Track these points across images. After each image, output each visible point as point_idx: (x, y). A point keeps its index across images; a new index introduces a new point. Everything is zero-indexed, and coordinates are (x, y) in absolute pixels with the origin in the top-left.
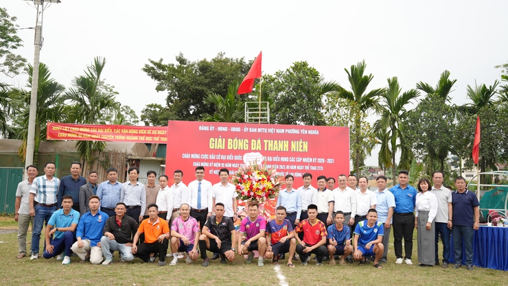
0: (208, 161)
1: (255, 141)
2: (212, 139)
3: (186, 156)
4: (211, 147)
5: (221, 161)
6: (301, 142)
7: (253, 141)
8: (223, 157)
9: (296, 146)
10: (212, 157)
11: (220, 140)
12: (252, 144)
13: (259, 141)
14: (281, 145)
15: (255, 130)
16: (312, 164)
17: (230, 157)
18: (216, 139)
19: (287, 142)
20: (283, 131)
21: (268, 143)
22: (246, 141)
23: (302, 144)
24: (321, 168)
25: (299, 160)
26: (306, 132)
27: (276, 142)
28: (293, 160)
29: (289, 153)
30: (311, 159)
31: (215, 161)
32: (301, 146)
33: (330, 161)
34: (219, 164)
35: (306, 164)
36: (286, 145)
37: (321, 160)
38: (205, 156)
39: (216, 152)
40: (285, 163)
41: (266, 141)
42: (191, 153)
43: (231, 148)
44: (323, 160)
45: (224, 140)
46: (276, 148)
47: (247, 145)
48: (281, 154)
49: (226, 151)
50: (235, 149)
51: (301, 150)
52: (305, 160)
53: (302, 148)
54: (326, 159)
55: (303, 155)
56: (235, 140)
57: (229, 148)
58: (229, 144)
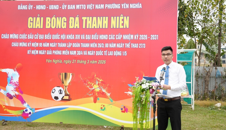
0: (27, 41)
1: (73, 18)
2: (30, 19)
3: (5, 36)
4: (29, 27)
5: (39, 41)
6: (121, 18)
7: (71, 18)
8: (41, 37)
9: (117, 22)
10: (31, 37)
11: (38, 19)
12: (70, 22)
13: (77, 19)
14: (100, 22)
15: (74, 7)
16: (134, 41)
17: (47, 37)
18: (35, 18)
19: (107, 18)
20: (102, 6)
21: (86, 20)
22: (65, 18)
23: (123, 20)
24: (144, 46)
25: (119, 37)
26: (127, 6)
27: (95, 18)
28: (112, 37)
29: (109, 30)
30: (132, 36)
31: (33, 41)
32: (121, 22)
33: (154, 37)
34: (37, 44)
35: (127, 41)
36: (106, 22)
37: (144, 37)
38: (23, 37)
39: (35, 31)
40: (104, 41)
41: (84, 18)
42: (10, 33)
43: (49, 27)
44: (146, 36)
45: (42, 18)
46: (95, 26)
47: (65, 23)
48: (100, 31)
49: (44, 31)
50: (53, 27)
51: (121, 27)
52: (125, 37)
53: (123, 24)
54: (149, 36)
55: (123, 31)
56: (54, 18)
57: (47, 27)
58: (47, 22)
